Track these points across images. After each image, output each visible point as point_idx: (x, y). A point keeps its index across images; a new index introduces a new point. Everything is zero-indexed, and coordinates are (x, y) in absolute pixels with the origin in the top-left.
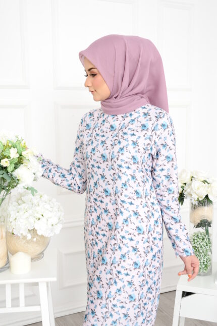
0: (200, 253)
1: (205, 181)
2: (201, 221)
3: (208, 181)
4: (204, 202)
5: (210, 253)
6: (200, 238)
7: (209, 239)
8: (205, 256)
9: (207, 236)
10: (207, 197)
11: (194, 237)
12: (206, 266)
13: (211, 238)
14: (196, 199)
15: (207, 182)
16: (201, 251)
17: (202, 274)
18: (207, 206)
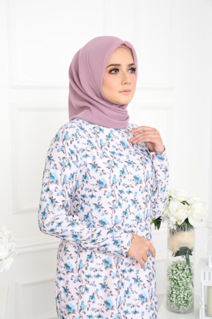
0: (179, 286)
1: (184, 203)
2: (181, 249)
3: (188, 202)
4: (184, 226)
5: (191, 286)
6: (179, 268)
7: (190, 269)
8: (186, 290)
9: (188, 266)
10: (187, 220)
11: (172, 268)
12: (187, 302)
13: (192, 268)
14: (174, 223)
15: (187, 204)
16: (181, 284)
17: (182, 311)
18: (188, 231)
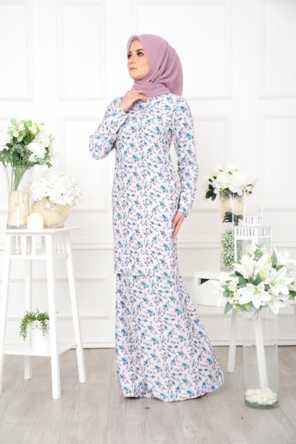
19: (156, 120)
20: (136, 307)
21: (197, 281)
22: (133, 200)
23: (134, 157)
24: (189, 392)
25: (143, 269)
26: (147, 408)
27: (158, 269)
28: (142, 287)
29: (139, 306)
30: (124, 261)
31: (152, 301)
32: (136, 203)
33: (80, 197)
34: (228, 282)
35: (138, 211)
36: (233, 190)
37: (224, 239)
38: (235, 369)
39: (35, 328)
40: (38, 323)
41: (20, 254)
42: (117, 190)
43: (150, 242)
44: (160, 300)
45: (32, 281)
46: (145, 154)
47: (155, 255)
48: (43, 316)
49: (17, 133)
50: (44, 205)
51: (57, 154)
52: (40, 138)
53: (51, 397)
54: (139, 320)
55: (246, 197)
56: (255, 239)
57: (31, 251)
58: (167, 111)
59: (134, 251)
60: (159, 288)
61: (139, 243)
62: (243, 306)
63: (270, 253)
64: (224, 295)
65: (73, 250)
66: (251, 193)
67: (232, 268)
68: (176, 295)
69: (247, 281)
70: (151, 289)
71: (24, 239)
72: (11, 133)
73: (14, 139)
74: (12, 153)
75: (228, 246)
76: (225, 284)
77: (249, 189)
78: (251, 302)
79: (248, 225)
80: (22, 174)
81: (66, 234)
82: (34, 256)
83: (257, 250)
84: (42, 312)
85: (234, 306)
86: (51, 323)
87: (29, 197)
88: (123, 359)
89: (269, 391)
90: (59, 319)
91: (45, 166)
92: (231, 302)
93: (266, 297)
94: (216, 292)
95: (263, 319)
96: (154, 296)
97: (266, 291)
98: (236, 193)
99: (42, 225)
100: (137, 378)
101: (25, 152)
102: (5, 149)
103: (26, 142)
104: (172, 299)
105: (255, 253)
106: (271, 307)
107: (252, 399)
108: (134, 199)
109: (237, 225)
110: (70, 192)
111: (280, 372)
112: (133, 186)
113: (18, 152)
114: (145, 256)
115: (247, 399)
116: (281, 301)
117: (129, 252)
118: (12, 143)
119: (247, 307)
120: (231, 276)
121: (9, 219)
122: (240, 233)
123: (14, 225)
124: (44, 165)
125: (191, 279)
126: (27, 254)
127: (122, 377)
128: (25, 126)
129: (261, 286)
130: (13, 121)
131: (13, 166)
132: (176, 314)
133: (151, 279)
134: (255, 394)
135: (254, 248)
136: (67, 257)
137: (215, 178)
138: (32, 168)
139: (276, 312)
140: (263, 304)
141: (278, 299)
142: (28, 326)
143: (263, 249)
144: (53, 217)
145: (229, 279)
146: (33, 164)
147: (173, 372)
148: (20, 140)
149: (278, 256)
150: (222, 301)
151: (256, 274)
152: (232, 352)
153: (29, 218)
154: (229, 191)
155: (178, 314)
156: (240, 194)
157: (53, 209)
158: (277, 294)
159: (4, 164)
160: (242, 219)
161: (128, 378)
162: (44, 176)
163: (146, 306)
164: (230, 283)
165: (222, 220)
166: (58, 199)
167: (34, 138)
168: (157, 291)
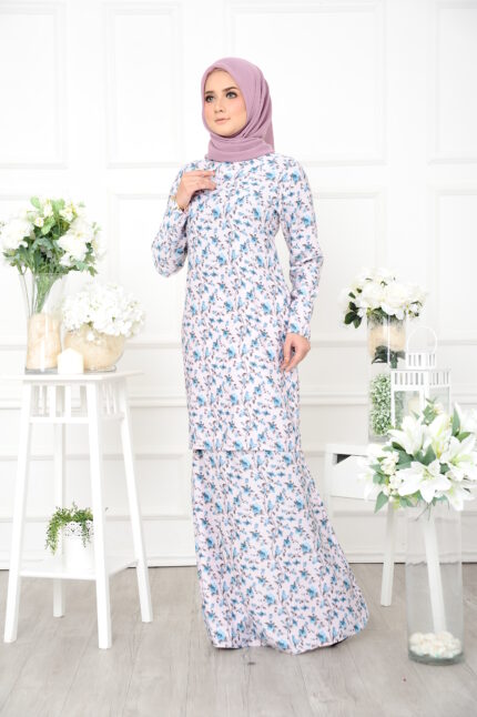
19: (252, 198)
20: (232, 501)
21: (331, 458)
22: (219, 329)
23: (220, 258)
24: (320, 636)
25: (240, 440)
26: (251, 664)
27: (266, 439)
28: (241, 468)
29: (237, 500)
30: (209, 427)
31: (257, 491)
32: (225, 332)
33: (142, 323)
34: (380, 459)
35: (229, 346)
36: (388, 310)
37: (375, 391)
38: (393, 599)
39: (70, 534)
40: (75, 525)
41: (47, 415)
42: (190, 314)
43: (251, 395)
44: (271, 488)
45: (65, 458)
46: (237, 252)
47: (260, 416)
48: (83, 514)
49: (41, 219)
50: (85, 336)
51: (105, 253)
52: (76, 227)
53: (97, 646)
54: (238, 521)
55: (409, 322)
56: (425, 391)
57: (63, 411)
58: (270, 182)
59: (224, 410)
60: (269, 469)
61: (232, 398)
62: (404, 499)
63: (448, 413)
64: (375, 481)
65: (132, 408)
66: (417, 315)
67: (387, 438)
68: (296, 480)
69: (411, 458)
70: (255, 471)
71: (52, 391)
72: (31, 220)
73: (37, 230)
74: (33, 252)
75: (380, 401)
76: (377, 462)
77: (414, 308)
78: (418, 492)
79: (412, 367)
80: (50, 286)
81: (120, 383)
82: (68, 418)
83: (428, 408)
84: (81, 508)
85: (391, 499)
86: (97, 525)
87: (60, 324)
88: (211, 587)
89: (450, 636)
90: (108, 519)
91: (86, 273)
92: (386, 492)
93: (442, 484)
94: (361, 476)
95: (438, 520)
96: (260, 482)
97: (443, 473)
98: (394, 316)
99: (81, 369)
100: (233, 616)
101: (54, 251)
102: (21, 246)
103: (55, 235)
104: (290, 485)
105: (424, 413)
106: (452, 501)
107: (420, 650)
108: (222, 326)
109: (395, 367)
110: (126, 316)
111: (465, 605)
112: (218, 306)
113: (43, 250)
114: (244, 419)
115: (413, 648)
116: (467, 490)
117: (217, 413)
118: (32, 236)
119: (413, 501)
120: (386, 449)
121: (28, 358)
122: (400, 379)
123: (37, 368)
124: (85, 271)
125: (321, 455)
126: (58, 414)
127: (211, 615)
128: (54, 209)
129: (435, 466)
130: (35, 202)
131: (35, 273)
132: (296, 510)
133: (255, 455)
134: (426, 640)
135: (423, 405)
136: (121, 419)
137: (360, 291)
138: (65, 276)
139: (460, 508)
140: (438, 496)
141: (462, 486)
142: (60, 531)
143: (438, 406)
144: (99, 355)
145: (382, 454)
146: (66, 270)
147: (293, 604)
148: (45, 231)
149: (462, 417)
150: (371, 490)
151: (425, 447)
152: (388, 572)
153: (60, 357)
154: (383, 313)
155: (299, 510)
156: (400, 317)
157: (99, 342)
158: (460, 478)
159: (20, 270)
160: (403, 357)
161: (221, 617)
162: (84, 290)
163: (248, 500)
164: (384, 461)
165: (372, 359)
166: (106, 327)
167: (68, 228)
168: (265, 474)
